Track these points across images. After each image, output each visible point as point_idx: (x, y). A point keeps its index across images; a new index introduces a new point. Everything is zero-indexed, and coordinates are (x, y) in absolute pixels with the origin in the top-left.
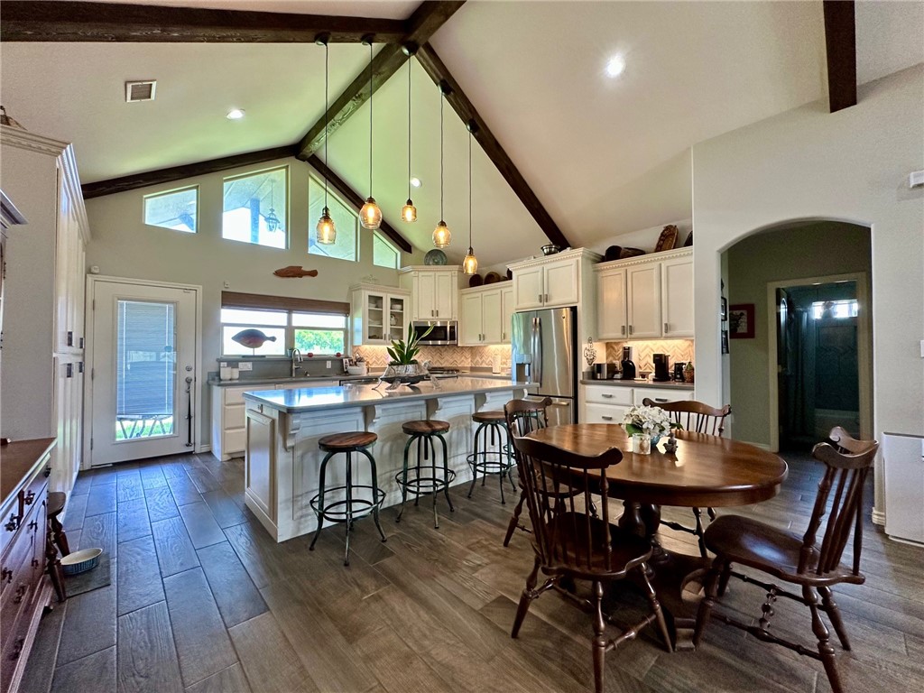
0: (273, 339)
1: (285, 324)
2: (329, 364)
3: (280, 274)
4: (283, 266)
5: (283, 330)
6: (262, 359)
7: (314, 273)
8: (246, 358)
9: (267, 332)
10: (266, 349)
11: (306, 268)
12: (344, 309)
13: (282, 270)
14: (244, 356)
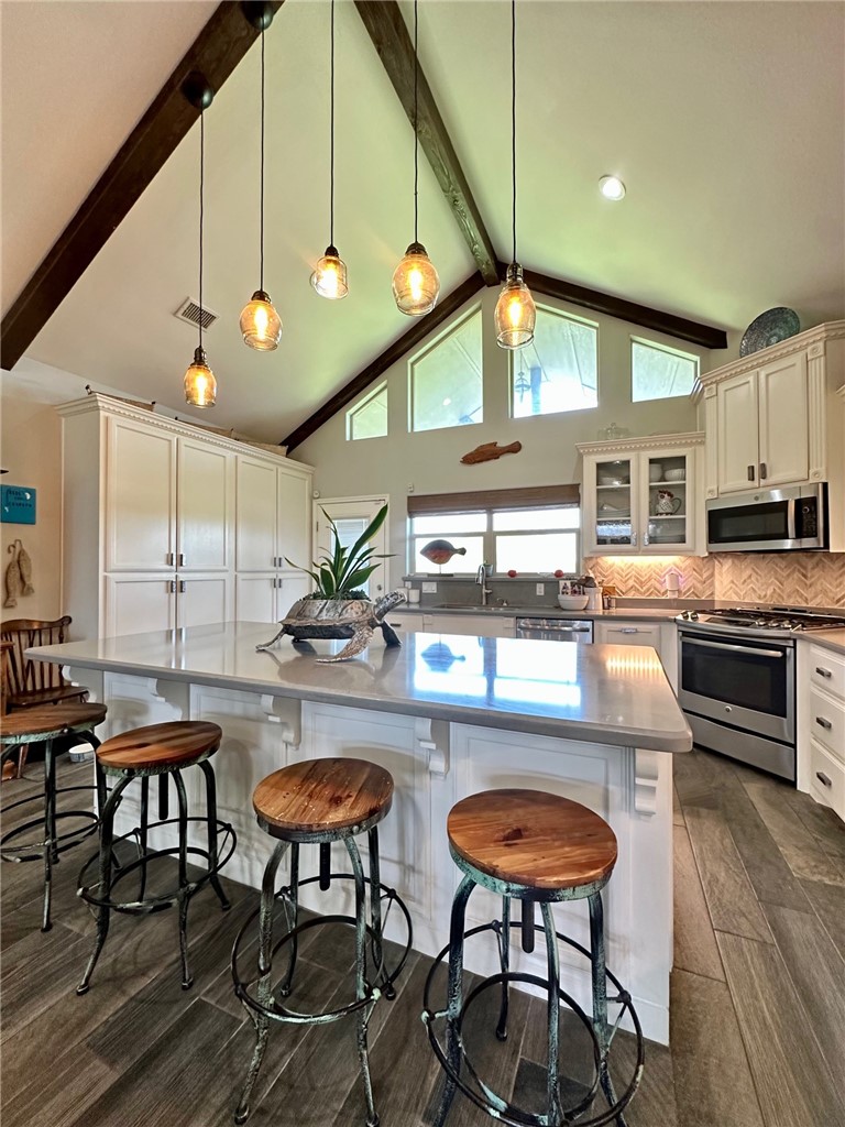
0: (463, 551)
1: (485, 529)
2: (540, 590)
3: (470, 460)
4: (471, 448)
5: (481, 538)
6: (449, 578)
7: (515, 448)
8: (431, 578)
9: (456, 543)
10: (455, 566)
11: (502, 444)
12: (568, 494)
13: (471, 454)
14: (429, 575)
